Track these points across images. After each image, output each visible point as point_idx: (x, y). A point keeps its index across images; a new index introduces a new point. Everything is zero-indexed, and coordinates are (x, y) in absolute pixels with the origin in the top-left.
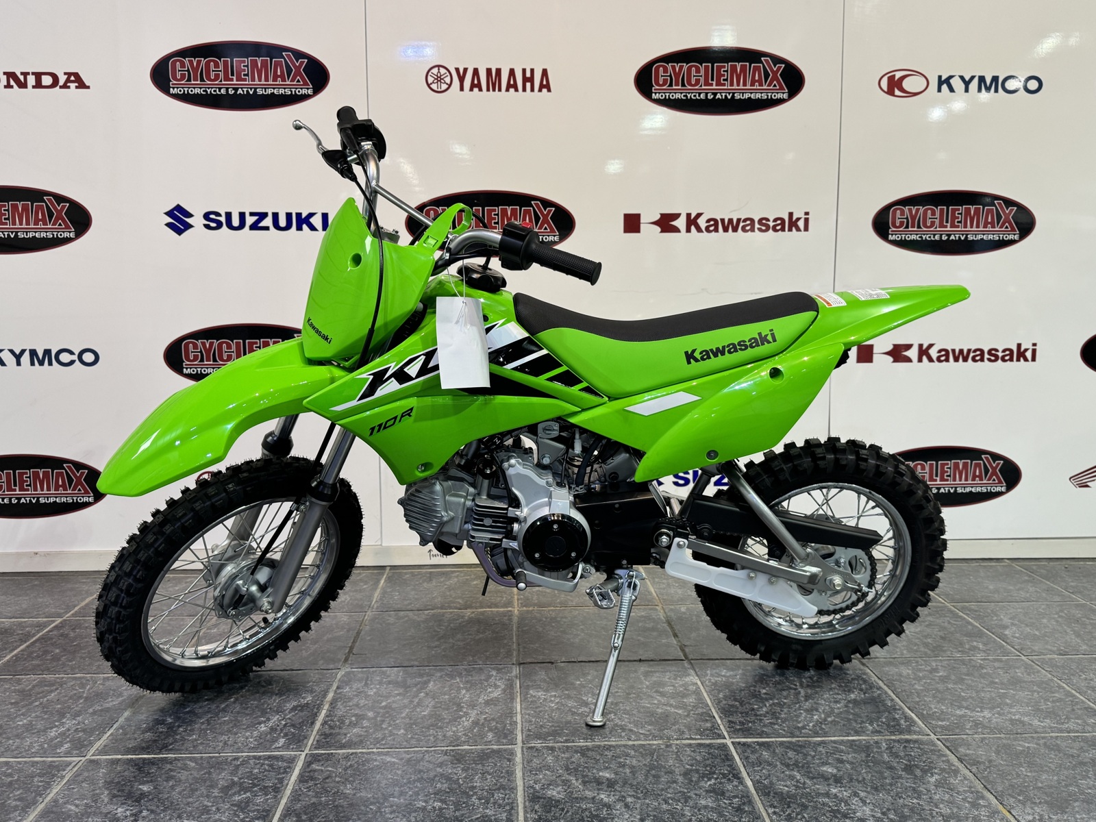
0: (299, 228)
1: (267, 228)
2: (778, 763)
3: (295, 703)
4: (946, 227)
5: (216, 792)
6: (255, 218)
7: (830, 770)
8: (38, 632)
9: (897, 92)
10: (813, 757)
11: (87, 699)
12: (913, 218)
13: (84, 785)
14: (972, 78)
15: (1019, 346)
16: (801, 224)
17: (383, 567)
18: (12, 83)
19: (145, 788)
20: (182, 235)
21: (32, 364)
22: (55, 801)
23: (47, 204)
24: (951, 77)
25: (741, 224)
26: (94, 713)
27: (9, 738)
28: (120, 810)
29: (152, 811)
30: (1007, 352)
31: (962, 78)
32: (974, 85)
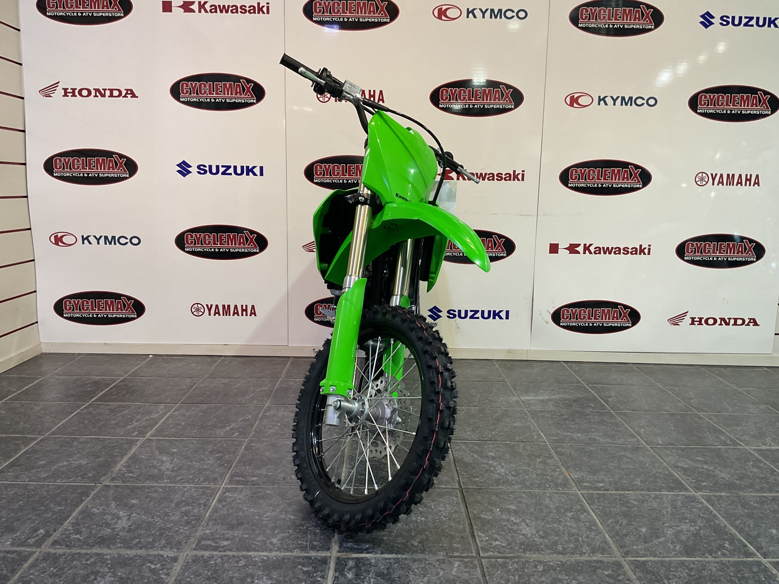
0: (248, 174)
1: (230, 174)
2: (468, 451)
3: (243, 419)
4: (601, 180)
5: (207, 453)
6: (225, 168)
7: (492, 454)
8: (113, 383)
9: (575, 105)
10: (486, 449)
11: (142, 414)
12: (583, 175)
13: (146, 448)
14: (618, 97)
15: (641, 246)
16: (520, 177)
17: (290, 357)
18: (98, 94)
19: (175, 450)
20: (186, 177)
21: (106, 244)
22: (135, 454)
23: (114, 159)
24: (606, 97)
25: (487, 176)
26: (147, 420)
27: (108, 429)
28: (164, 458)
29: (179, 459)
30: (634, 250)
31: (612, 97)
32: (619, 101)
